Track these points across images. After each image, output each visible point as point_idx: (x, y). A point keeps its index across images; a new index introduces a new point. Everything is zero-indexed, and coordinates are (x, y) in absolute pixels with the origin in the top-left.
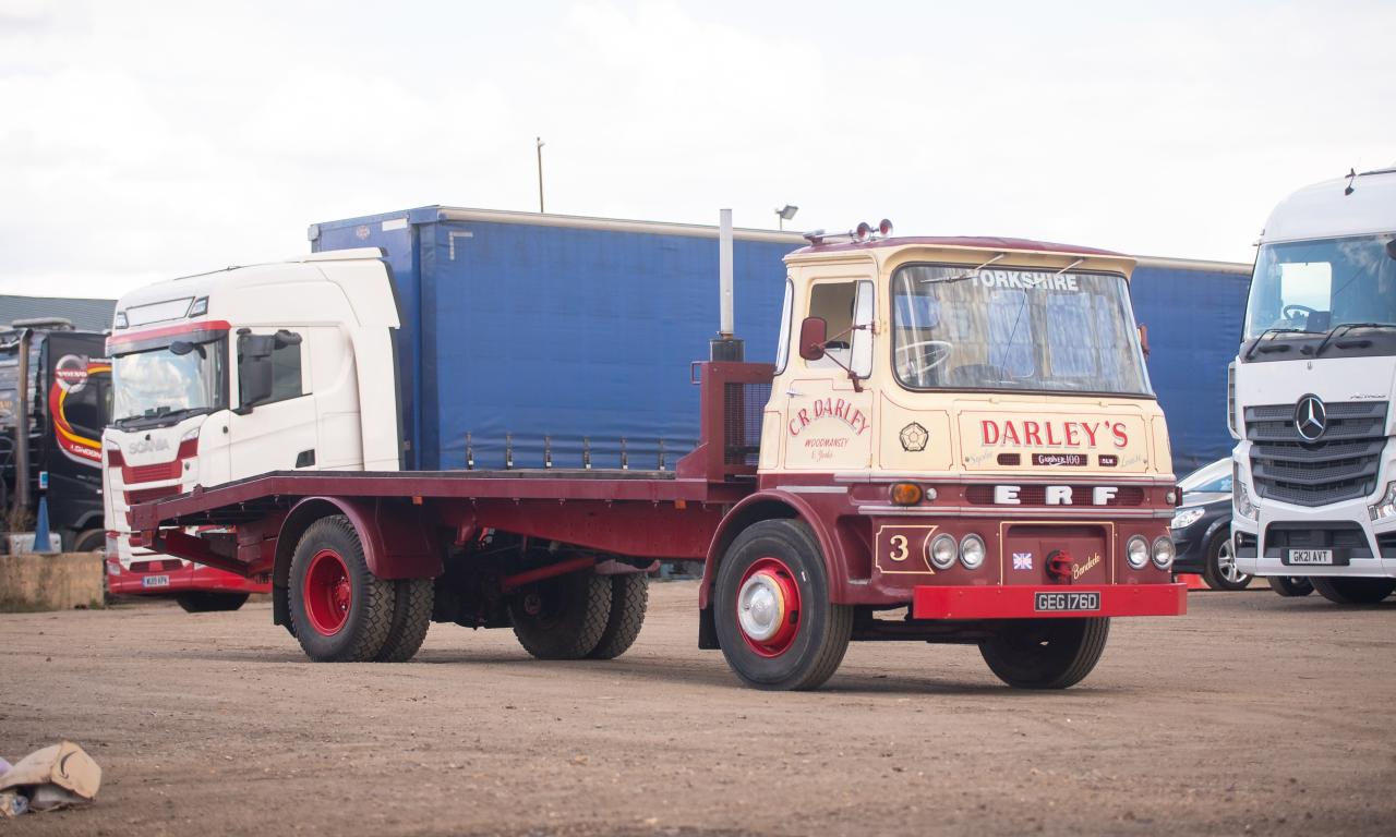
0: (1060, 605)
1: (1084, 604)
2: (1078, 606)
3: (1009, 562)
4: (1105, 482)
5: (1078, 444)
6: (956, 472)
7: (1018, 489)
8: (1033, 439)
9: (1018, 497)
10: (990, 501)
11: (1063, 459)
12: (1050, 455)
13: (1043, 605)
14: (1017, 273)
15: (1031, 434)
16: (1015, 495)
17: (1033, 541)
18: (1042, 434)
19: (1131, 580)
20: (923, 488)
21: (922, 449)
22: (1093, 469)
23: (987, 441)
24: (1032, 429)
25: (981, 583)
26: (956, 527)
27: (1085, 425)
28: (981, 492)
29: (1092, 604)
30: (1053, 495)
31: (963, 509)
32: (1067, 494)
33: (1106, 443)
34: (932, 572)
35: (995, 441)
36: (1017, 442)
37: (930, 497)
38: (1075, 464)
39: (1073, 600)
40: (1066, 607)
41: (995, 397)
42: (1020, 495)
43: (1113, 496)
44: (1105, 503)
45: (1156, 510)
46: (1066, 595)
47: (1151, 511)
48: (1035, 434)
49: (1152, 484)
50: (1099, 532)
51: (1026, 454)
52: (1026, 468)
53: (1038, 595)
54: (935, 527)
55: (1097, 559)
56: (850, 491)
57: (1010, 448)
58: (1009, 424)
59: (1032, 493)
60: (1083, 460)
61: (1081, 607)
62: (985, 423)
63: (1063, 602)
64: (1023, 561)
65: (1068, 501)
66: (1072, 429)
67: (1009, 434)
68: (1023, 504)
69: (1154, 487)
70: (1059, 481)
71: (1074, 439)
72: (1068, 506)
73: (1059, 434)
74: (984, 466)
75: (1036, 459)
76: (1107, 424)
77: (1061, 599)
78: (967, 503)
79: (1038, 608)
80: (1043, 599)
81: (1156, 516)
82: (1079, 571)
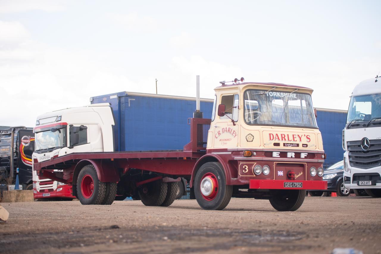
0: (291, 186)
1: (298, 186)
2: (296, 186)
3: (277, 173)
4: (304, 152)
5: (296, 141)
6: (261, 148)
7: (279, 153)
8: (283, 139)
9: (279, 155)
10: (271, 156)
11: (292, 145)
12: (288, 144)
13: (286, 186)
14: (279, 93)
15: (283, 137)
16: (278, 155)
17: (283, 168)
18: (286, 138)
19: (311, 179)
20: (252, 152)
21: (252, 141)
22: (301, 148)
23: (270, 139)
24: (283, 136)
25: (269, 179)
26: (262, 163)
27: (298, 135)
28: (269, 153)
29: (300, 186)
30: (289, 155)
31: (264, 158)
32: (293, 155)
33: (304, 141)
34: (255, 176)
35: (273, 139)
36: (279, 140)
37: (254, 155)
38: (295, 146)
39: (295, 184)
40: (293, 187)
41: (273, 127)
42: (280, 155)
43: (306, 156)
44: (304, 157)
45: (318, 160)
46: (293, 183)
47: (317, 160)
48: (284, 137)
49: (317, 152)
50: (302, 166)
51: (281, 143)
52: (281, 147)
53: (285, 183)
54: (256, 163)
55: (302, 173)
56: (232, 153)
57: (277, 141)
58: (277, 134)
59: (283, 154)
60: (298, 145)
61: (297, 186)
62: (270, 134)
63: (292, 185)
64: (281, 173)
65: (294, 157)
66: (295, 136)
67: (277, 137)
68: (281, 157)
69: (318, 153)
70: (291, 151)
71: (295, 139)
72: (293, 158)
73: (291, 138)
74: (270, 146)
75: (284, 145)
76: (305, 135)
77: (291, 184)
78: (265, 156)
79: (285, 186)
80: (286, 184)
81: (319, 161)
82: (296, 177)
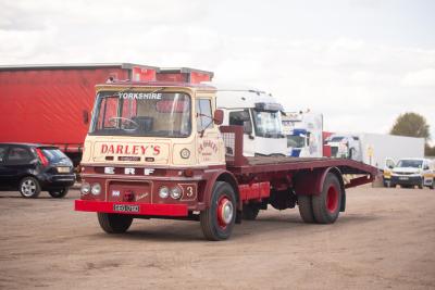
0: (124, 209)
1: (133, 210)
2: (130, 210)
3: (109, 193)
4: (149, 167)
5: (138, 153)
6: (91, 162)
8: (119, 151)
10: (103, 172)
11: (132, 159)
12: (126, 157)
13: (117, 209)
14: (137, 94)
15: (119, 149)
18: (124, 150)
19: (161, 202)
20: (81, 167)
22: (143, 162)
23: (102, 151)
25: (98, 200)
27: (143, 147)
28: (100, 169)
29: (137, 210)
30: (127, 171)
32: (133, 171)
33: (150, 153)
34: (83, 195)
35: (105, 152)
36: (113, 152)
37: (82, 170)
38: (135, 160)
39: (129, 208)
40: (126, 210)
46: (126, 206)
49: (170, 168)
50: (146, 184)
51: (116, 156)
52: (116, 161)
53: (115, 205)
54: (84, 180)
55: (146, 194)
57: (110, 154)
58: (112, 146)
59: (119, 170)
60: (139, 159)
64: (116, 193)
65: (133, 173)
66: (136, 148)
67: (111, 149)
68: (115, 174)
70: (129, 166)
71: (136, 152)
72: (133, 175)
73: (130, 150)
74: (101, 160)
75: (120, 158)
76: (152, 146)
77: (124, 207)
78: (95, 173)
80: (117, 207)
82: (137, 198)
